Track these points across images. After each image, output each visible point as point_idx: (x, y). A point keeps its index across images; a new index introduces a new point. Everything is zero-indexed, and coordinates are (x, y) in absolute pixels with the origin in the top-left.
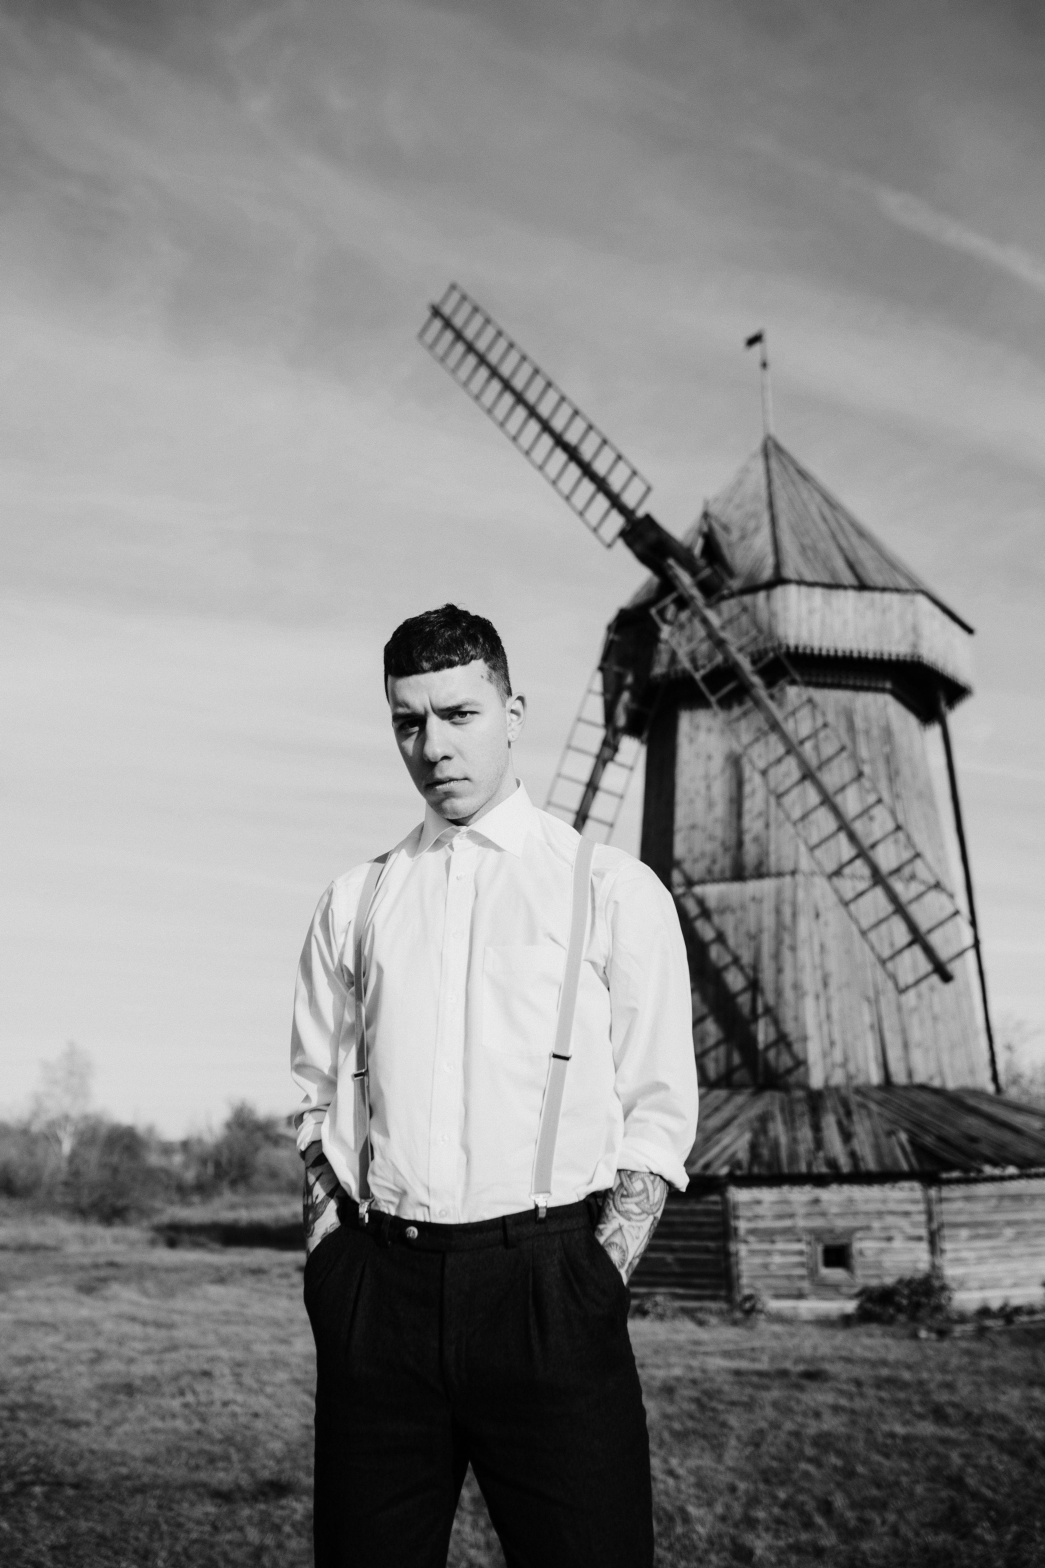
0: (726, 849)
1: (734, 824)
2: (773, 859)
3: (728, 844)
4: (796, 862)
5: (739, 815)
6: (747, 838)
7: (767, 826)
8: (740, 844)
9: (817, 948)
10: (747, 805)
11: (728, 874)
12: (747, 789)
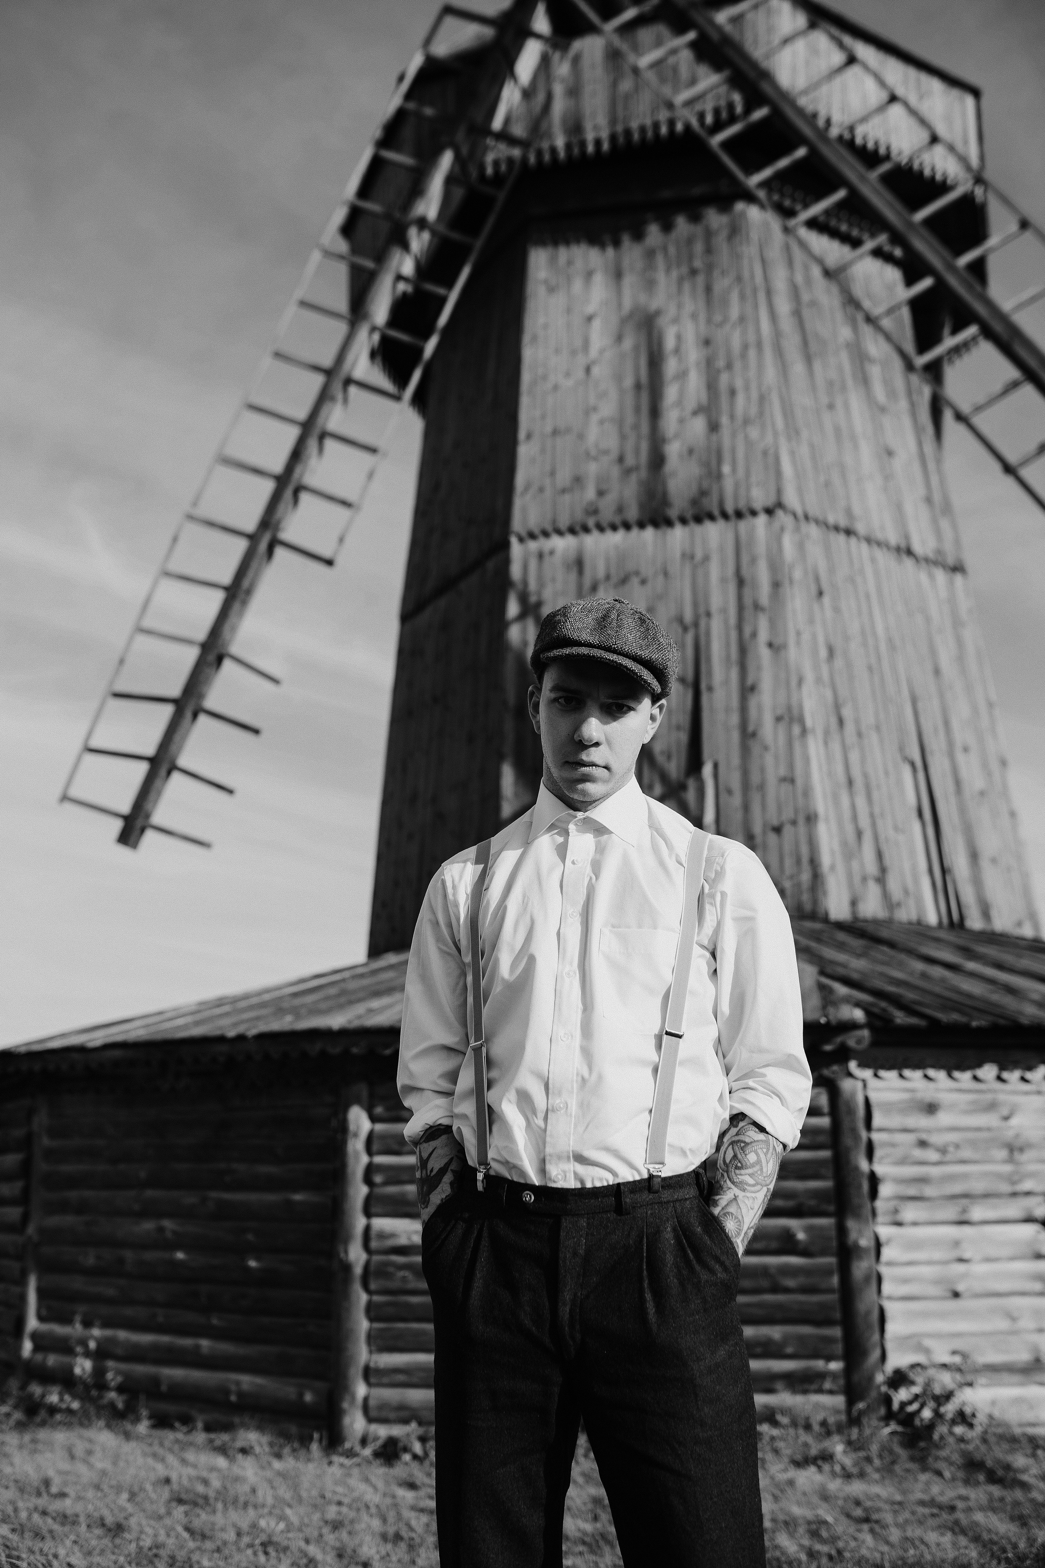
0: (627, 472)
1: (645, 428)
2: (728, 485)
3: (630, 461)
4: (779, 492)
5: (655, 413)
6: (673, 450)
7: (714, 427)
8: (657, 460)
9: (823, 653)
10: (671, 393)
11: (633, 514)
12: (671, 366)
